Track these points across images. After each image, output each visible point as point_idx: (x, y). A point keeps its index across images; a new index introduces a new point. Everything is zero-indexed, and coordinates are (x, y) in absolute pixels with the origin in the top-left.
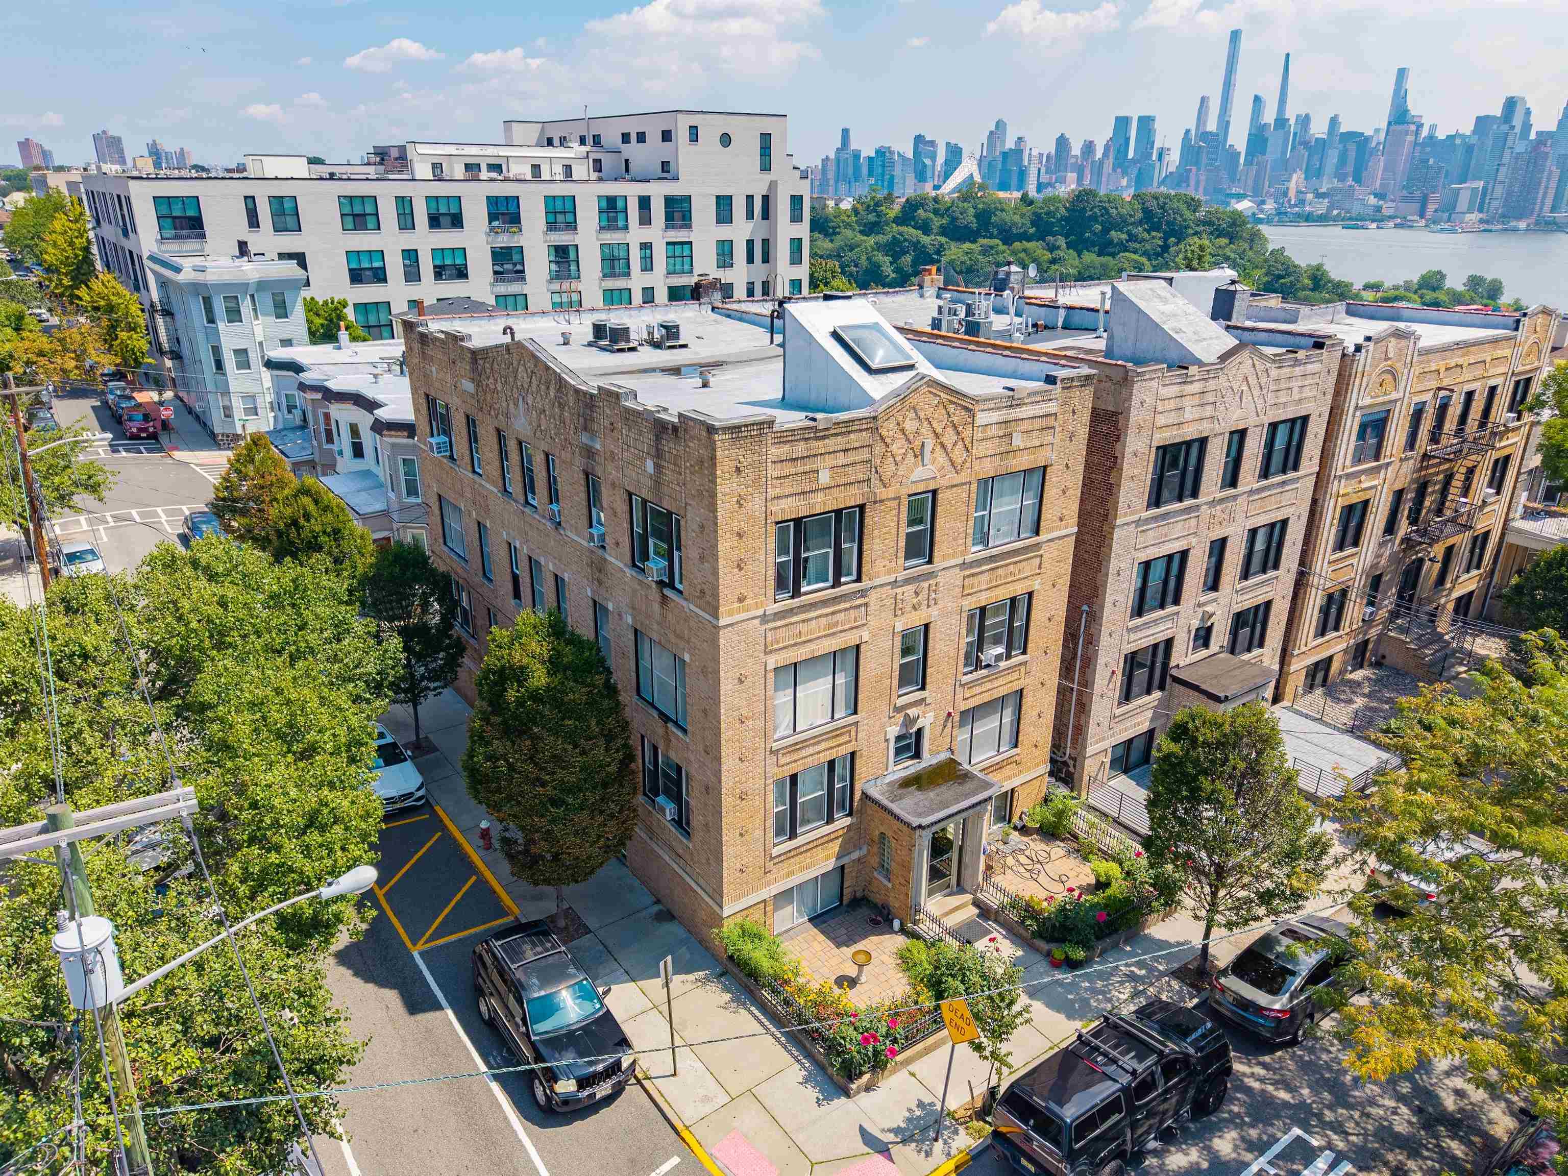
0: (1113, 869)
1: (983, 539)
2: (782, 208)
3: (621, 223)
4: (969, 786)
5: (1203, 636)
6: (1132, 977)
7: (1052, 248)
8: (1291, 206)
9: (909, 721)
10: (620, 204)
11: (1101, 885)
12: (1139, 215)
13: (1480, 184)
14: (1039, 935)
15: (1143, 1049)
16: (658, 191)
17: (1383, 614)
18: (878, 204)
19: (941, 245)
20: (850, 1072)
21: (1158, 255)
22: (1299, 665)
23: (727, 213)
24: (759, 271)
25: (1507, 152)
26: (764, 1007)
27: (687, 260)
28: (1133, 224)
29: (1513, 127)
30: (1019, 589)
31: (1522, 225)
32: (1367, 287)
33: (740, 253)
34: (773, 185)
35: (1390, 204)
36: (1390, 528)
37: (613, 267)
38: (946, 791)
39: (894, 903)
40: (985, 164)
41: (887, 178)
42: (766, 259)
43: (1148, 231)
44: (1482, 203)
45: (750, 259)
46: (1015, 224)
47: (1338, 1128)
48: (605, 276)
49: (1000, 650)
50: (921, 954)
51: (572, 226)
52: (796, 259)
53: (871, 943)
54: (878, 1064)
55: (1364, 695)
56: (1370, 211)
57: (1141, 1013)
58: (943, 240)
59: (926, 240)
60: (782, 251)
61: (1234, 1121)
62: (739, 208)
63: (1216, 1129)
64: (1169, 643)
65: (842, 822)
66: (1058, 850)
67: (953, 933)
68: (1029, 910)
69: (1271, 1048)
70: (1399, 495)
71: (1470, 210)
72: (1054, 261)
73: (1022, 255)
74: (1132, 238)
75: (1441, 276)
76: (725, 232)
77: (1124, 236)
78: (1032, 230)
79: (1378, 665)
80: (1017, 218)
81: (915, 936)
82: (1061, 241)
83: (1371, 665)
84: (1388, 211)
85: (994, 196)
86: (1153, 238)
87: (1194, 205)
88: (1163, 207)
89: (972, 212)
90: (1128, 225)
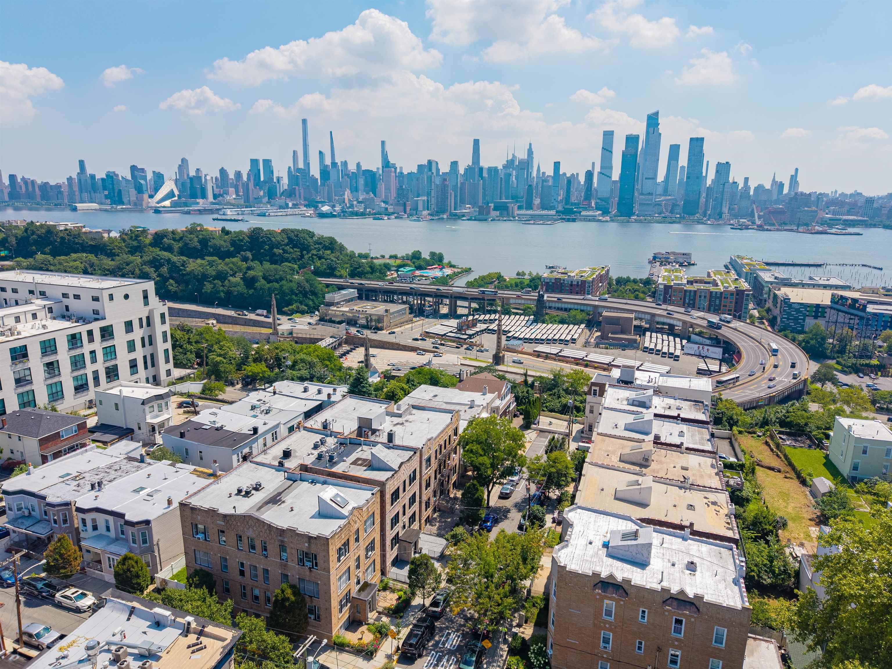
0: (401, 593)
1: (366, 531)
2: (157, 319)
3: (79, 345)
4: (372, 587)
5: (404, 527)
6: (412, 615)
7: (245, 259)
8: (348, 208)
9: (358, 577)
10: (78, 336)
11: (400, 598)
12: (286, 241)
13: (425, 198)
14: (393, 613)
15: (421, 627)
16: (96, 327)
17: (438, 497)
18: (137, 236)
19: (184, 262)
20: (372, 654)
21: (299, 260)
22: (423, 521)
23: (130, 328)
24: (149, 350)
25: (433, 184)
26: (347, 651)
27: (113, 354)
28: (284, 245)
29: (433, 173)
30: (372, 538)
31: (445, 216)
32: (391, 257)
33: (138, 344)
34: (151, 312)
35: (391, 207)
36: (435, 478)
37: (76, 366)
38: (368, 589)
39: (362, 619)
40: (179, 183)
41: (116, 191)
42: (151, 344)
43: (292, 248)
44: (428, 206)
45: (144, 346)
46: (221, 247)
47: (453, 628)
48: (73, 371)
49: (370, 553)
50: (372, 627)
51: (55, 351)
52: (165, 341)
53: (361, 629)
54: (376, 651)
55: (439, 522)
56: (383, 210)
57: (418, 621)
58: (185, 258)
59: (175, 258)
60: (159, 338)
61: (438, 634)
62: (136, 325)
63: (435, 636)
64: (398, 533)
65: (349, 605)
66: (388, 592)
67: (375, 620)
68: (389, 609)
69: (439, 618)
70: (436, 471)
71: (424, 210)
72: (249, 268)
73: (231, 265)
74: (285, 251)
75: (419, 253)
76: (130, 337)
77: (281, 251)
78: (232, 249)
79: (439, 511)
80: (222, 243)
81: (368, 624)
82: (249, 254)
83: (438, 511)
84: (391, 210)
85: (206, 230)
86: (296, 251)
87: (311, 235)
88: (297, 236)
89: (196, 239)
90: (282, 245)
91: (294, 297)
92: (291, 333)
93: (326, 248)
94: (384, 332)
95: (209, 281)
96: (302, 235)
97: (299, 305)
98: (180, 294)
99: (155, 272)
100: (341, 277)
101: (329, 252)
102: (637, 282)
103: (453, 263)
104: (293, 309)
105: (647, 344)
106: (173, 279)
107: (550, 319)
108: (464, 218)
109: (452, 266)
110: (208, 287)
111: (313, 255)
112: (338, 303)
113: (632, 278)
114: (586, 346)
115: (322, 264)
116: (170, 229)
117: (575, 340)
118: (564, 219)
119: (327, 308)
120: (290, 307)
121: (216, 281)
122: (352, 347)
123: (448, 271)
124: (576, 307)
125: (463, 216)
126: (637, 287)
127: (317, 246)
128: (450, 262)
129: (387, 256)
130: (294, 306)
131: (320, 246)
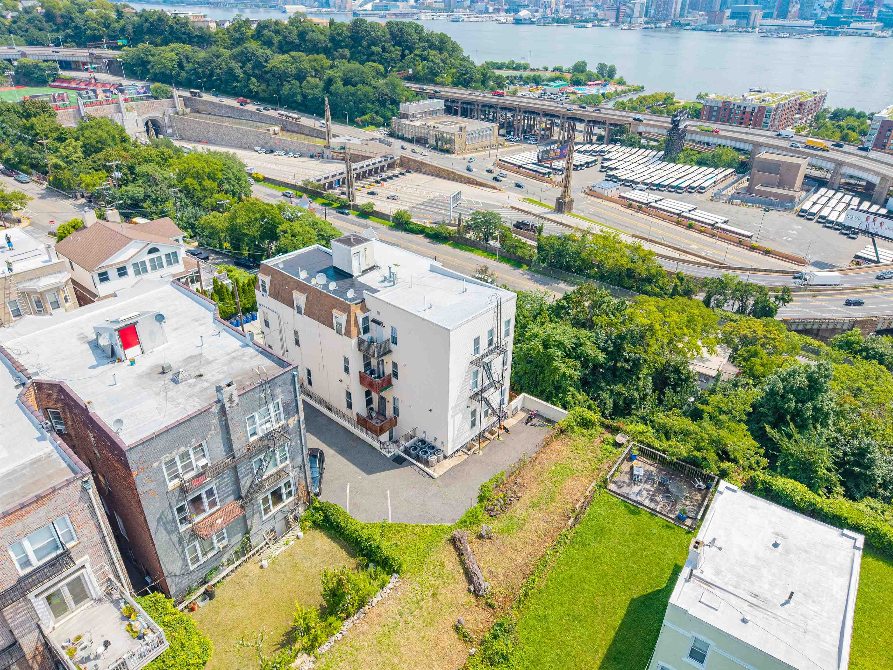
8: (552, 13)
12: (388, 36)
18: (240, 26)
19: (267, 56)
21: (401, 61)
28: (385, 41)
31: (664, 25)
32: (555, 70)
35: (602, 12)
43: (394, 46)
44: (646, 12)
46: (320, 41)
56: (592, 16)
58: (269, 53)
59: (259, 52)
71: (640, 17)
72: (331, 67)
73: (314, 63)
74: (384, 49)
75: (584, 64)
77: (380, 49)
78: (330, 45)
80: (322, 37)
84: (599, 17)
85: (311, 21)
86: (396, 50)
87: (418, 29)
88: (401, 30)
89: (295, 32)
90: (382, 42)
91: (370, 105)
92: (343, 148)
93: (432, 46)
94: (453, 156)
95: (288, 81)
96: (407, 29)
97: (373, 114)
98: (261, 95)
99: (241, 68)
100: (442, 84)
101: (433, 52)
102: (864, 116)
103: (625, 80)
104: (366, 120)
105: (806, 206)
106: (255, 77)
107: (685, 157)
108: (688, 28)
109: (621, 82)
110: (286, 89)
111: (416, 55)
112: (413, 115)
113: (858, 112)
114: (712, 200)
115: (424, 67)
116: (274, 20)
117: (704, 188)
118: (822, 32)
119: (399, 120)
120: (364, 117)
121: (294, 81)
122: (403, 171)
123: (610, 89)
124: (729, 143)
125: (688, 25)
126: (856, 124)
127: (423, 44)
128: (621, 78)
129: (550, 69)
130: (367, 117)
131: (426, 45)
